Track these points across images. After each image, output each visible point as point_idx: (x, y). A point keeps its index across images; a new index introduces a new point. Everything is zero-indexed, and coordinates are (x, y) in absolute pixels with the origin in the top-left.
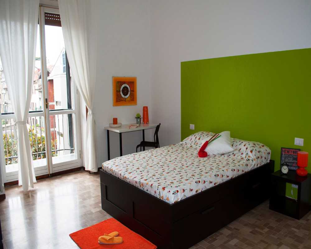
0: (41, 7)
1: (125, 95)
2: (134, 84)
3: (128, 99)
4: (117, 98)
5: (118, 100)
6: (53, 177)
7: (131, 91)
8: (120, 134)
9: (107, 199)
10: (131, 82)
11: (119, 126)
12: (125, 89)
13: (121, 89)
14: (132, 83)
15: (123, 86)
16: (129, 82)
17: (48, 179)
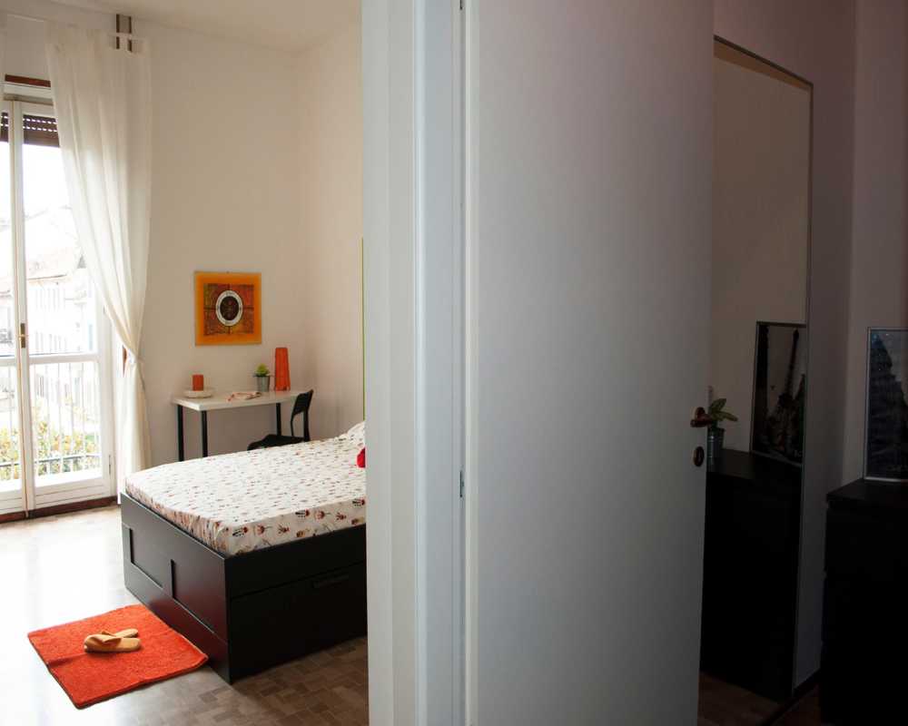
0: (14, 102)
1: (229, 317)
2: (252, 290)
3: (237, 328)
4: (206, 327)
5: (210, 330)
6: (35, 520)
7: (244, 308)
8: (204, 413)
9: (133, 561)
10: (245, 286)
11: (209, 395)
12: (230, 303)
13: (218, 304)
14: (249, 288)
15: (223, 295)
16: (240, 286)
17: (22, 523)
